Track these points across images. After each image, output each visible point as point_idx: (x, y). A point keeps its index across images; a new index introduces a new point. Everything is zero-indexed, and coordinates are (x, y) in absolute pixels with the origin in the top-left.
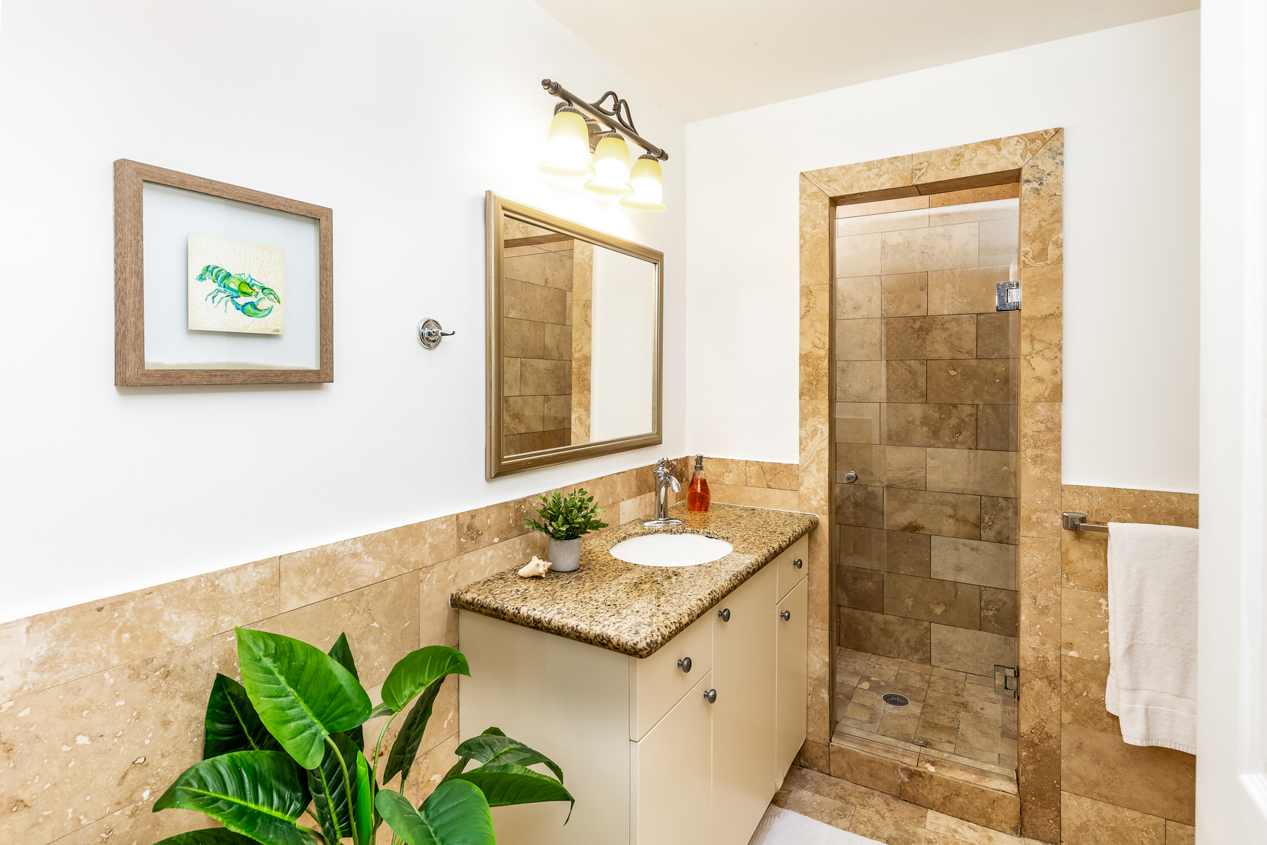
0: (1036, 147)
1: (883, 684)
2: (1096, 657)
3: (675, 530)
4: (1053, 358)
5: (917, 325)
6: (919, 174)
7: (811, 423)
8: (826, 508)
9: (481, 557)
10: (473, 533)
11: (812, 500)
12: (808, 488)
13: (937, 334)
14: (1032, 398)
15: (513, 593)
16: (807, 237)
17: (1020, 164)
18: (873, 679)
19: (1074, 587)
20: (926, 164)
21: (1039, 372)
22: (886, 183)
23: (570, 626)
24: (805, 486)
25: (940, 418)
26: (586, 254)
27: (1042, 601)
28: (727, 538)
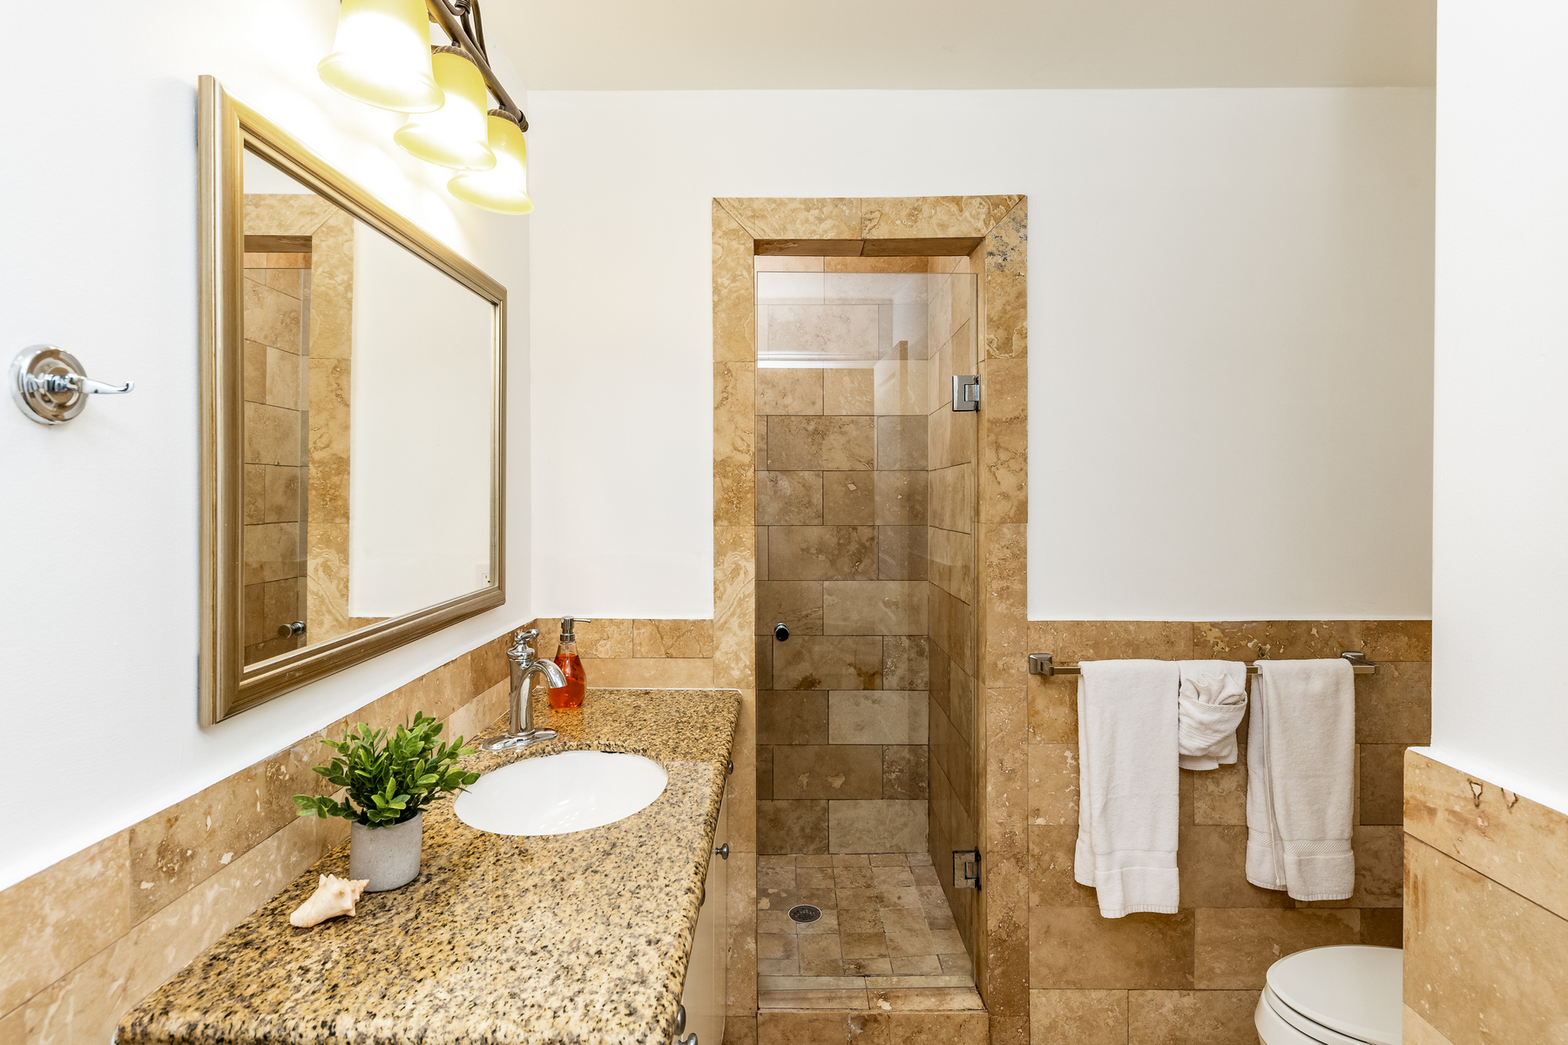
0: (999, 214)
1: (784, 895)
2: (1062, 820)
3: (549, 748)
4: (1018, 470)
5: (811, 427)
6: (870, 226)
7: (730, 559)
8: (752, 679)
9: (191, 909)
10: (171, 861)
11: (733, 669)
12: (727, 653)
13: (834, 440)
14: (997, 519)
15: (296, 980)
16: (724, 292)
17: (984, 231)
18: (770, 891)
19: (1040, 742)
20: (877, 214)
21: (1004, 487)
22: (827, 231)
23: (475, 1036)
24: (723, 651)
25: (839, 544)
26: (339, 279)
27: (1008, 765)
28: (645, 751)
